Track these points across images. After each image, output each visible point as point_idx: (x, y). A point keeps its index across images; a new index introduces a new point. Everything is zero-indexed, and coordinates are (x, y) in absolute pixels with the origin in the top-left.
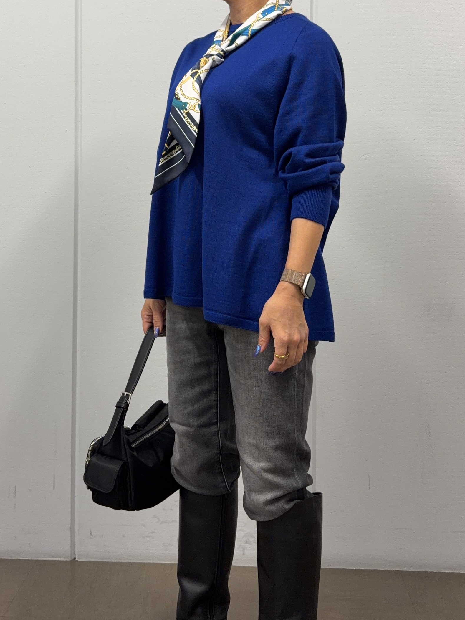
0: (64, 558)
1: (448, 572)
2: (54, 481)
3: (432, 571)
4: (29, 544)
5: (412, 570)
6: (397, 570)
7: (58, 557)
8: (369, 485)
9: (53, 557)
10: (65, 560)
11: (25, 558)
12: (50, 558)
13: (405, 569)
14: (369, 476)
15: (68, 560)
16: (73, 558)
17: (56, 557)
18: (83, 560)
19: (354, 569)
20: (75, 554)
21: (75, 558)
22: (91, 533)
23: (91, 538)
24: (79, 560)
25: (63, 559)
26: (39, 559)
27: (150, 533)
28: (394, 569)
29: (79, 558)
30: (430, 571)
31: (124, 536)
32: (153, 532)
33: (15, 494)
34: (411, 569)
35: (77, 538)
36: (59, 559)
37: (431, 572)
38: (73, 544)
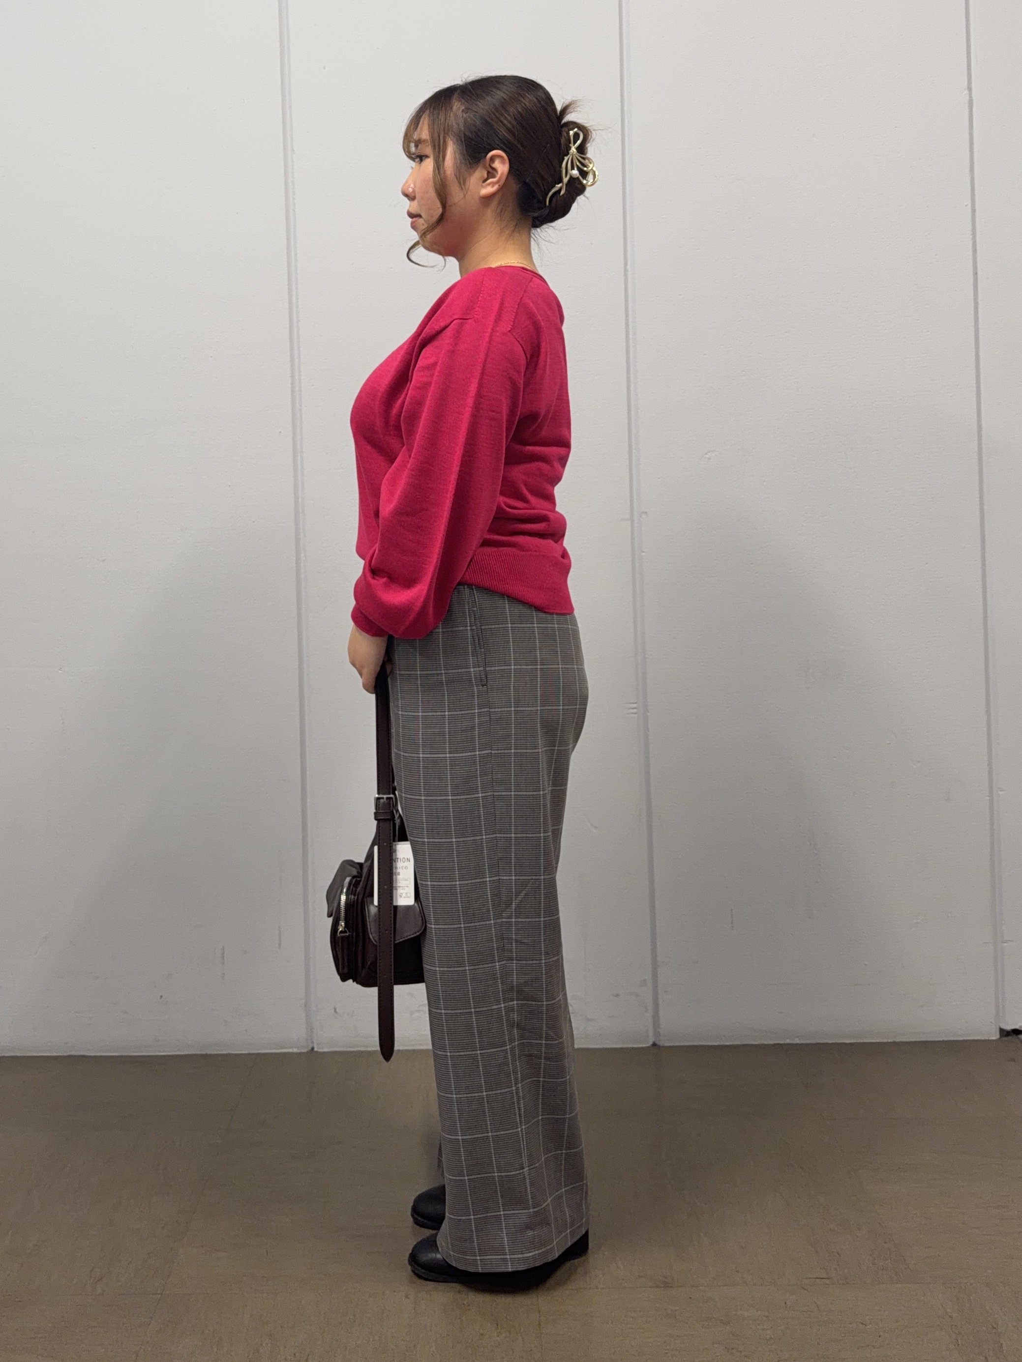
0: (298, 1048)
4: (246, 1030)
5: (798, 1042)
6: (777, 1044)
7: (290, 1048)
8: (732, 923)
9: (282, 1048)
10: (299, 1051)
11: (240, 1051)
12: (278, 1049)
13: (788, 1041)
14: (732, 910)
15: (303, 1051)
16: (310, 1049)
17: (286, 1048)
18: (326, 1050)
19: (716, 1044)
20: (313, 1042)
21: (313, 1049)
22: (335, 1011)
23: (337, 1018)
24: (319, 1050)
25: (295, 1050)
26: (259, 1052)
28: (772, 1042)
29: (319, 1048)
30: (822, 1041)
33: (223, 957)
35: (314, 1020)
36: (291, 1050)
37: (824, 1044)
38: (310, 1029)
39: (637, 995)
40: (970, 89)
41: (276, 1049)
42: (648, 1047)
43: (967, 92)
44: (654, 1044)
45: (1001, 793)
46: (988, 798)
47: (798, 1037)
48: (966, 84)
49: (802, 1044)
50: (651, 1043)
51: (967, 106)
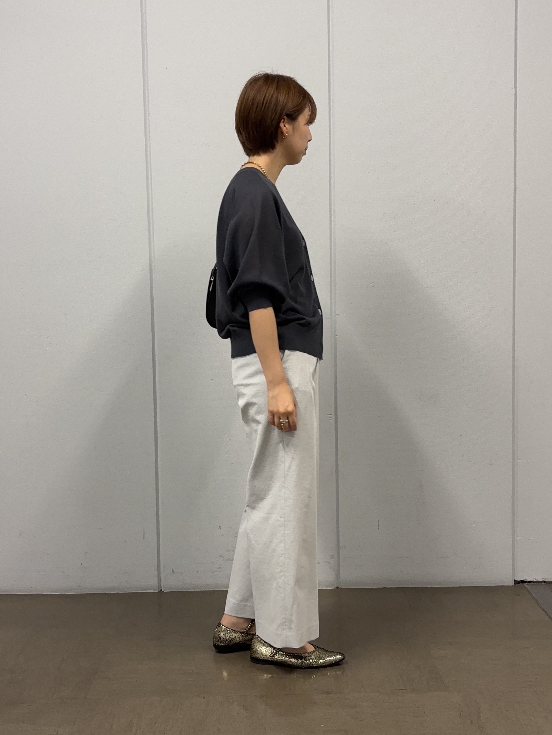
1: (437, 587)
2: (144, 534)
3: (425, 586)
4: (126, 581)
7: (149, 590)
8: (378, 527)
9: (145, 590)
10: (154, 592)
11: (124, 591)
14: (378, 520)
15: (156, 591)
17: (147, 590)
18: (168, 591)
19: (369, 587)
20: (161, 587)
21: (161, 590)
22: (173, 570)
23: (173, 575)
25: (152, 591)
26: (134, 592)
27: (218, 568)
28: (397, 587)
29: (164, 590)
30: (423, 586)
31: (198, 572)
32: (220, 568)
34: (410, 586)
35: (162, 576)
36: (149, 591)
37: (424, 588)
38: (160, 580)
39: (328, 562)
40: (515, 87)
41: (142, 590)
42: (334, 589)
43: (514, 89)
44: (337, 588)
45: (518, 461)
46: (512, 463)
47: (410, 584)
48: (514, 84)
49: (413, 588)
50: (336, 587)
51: (513, 97)
